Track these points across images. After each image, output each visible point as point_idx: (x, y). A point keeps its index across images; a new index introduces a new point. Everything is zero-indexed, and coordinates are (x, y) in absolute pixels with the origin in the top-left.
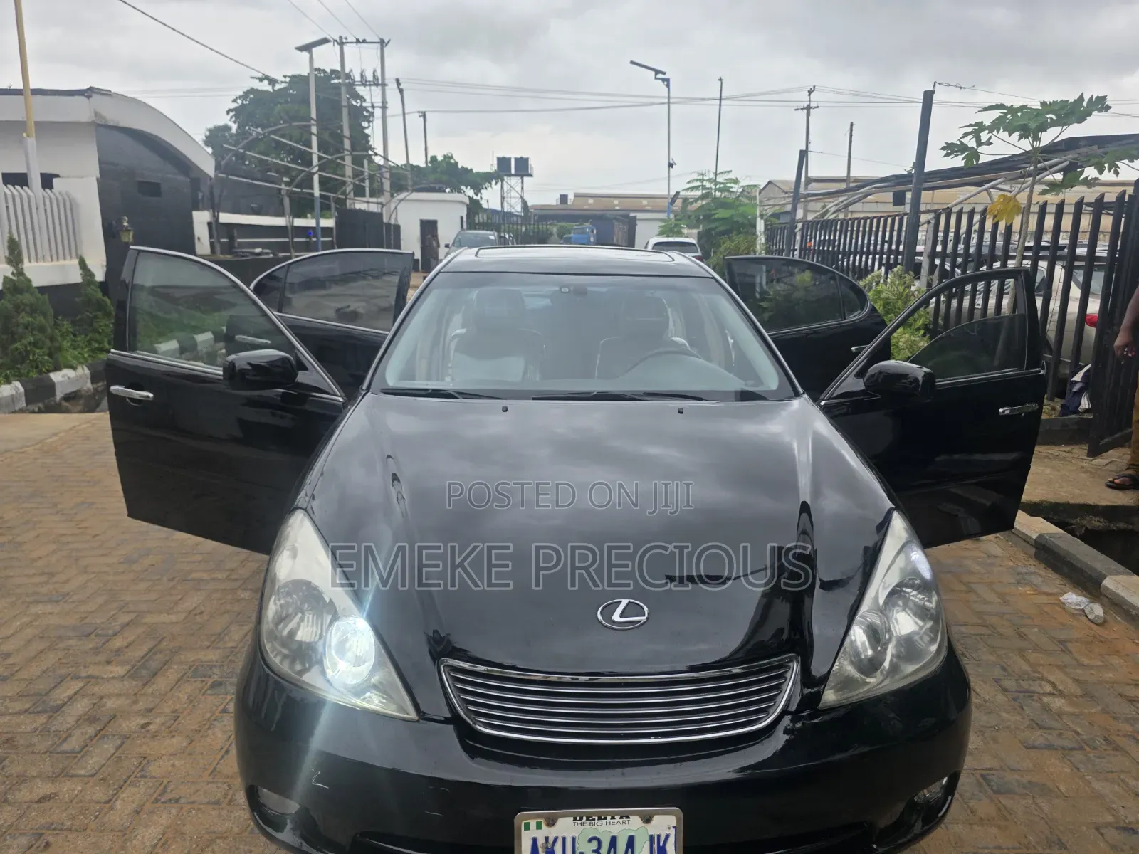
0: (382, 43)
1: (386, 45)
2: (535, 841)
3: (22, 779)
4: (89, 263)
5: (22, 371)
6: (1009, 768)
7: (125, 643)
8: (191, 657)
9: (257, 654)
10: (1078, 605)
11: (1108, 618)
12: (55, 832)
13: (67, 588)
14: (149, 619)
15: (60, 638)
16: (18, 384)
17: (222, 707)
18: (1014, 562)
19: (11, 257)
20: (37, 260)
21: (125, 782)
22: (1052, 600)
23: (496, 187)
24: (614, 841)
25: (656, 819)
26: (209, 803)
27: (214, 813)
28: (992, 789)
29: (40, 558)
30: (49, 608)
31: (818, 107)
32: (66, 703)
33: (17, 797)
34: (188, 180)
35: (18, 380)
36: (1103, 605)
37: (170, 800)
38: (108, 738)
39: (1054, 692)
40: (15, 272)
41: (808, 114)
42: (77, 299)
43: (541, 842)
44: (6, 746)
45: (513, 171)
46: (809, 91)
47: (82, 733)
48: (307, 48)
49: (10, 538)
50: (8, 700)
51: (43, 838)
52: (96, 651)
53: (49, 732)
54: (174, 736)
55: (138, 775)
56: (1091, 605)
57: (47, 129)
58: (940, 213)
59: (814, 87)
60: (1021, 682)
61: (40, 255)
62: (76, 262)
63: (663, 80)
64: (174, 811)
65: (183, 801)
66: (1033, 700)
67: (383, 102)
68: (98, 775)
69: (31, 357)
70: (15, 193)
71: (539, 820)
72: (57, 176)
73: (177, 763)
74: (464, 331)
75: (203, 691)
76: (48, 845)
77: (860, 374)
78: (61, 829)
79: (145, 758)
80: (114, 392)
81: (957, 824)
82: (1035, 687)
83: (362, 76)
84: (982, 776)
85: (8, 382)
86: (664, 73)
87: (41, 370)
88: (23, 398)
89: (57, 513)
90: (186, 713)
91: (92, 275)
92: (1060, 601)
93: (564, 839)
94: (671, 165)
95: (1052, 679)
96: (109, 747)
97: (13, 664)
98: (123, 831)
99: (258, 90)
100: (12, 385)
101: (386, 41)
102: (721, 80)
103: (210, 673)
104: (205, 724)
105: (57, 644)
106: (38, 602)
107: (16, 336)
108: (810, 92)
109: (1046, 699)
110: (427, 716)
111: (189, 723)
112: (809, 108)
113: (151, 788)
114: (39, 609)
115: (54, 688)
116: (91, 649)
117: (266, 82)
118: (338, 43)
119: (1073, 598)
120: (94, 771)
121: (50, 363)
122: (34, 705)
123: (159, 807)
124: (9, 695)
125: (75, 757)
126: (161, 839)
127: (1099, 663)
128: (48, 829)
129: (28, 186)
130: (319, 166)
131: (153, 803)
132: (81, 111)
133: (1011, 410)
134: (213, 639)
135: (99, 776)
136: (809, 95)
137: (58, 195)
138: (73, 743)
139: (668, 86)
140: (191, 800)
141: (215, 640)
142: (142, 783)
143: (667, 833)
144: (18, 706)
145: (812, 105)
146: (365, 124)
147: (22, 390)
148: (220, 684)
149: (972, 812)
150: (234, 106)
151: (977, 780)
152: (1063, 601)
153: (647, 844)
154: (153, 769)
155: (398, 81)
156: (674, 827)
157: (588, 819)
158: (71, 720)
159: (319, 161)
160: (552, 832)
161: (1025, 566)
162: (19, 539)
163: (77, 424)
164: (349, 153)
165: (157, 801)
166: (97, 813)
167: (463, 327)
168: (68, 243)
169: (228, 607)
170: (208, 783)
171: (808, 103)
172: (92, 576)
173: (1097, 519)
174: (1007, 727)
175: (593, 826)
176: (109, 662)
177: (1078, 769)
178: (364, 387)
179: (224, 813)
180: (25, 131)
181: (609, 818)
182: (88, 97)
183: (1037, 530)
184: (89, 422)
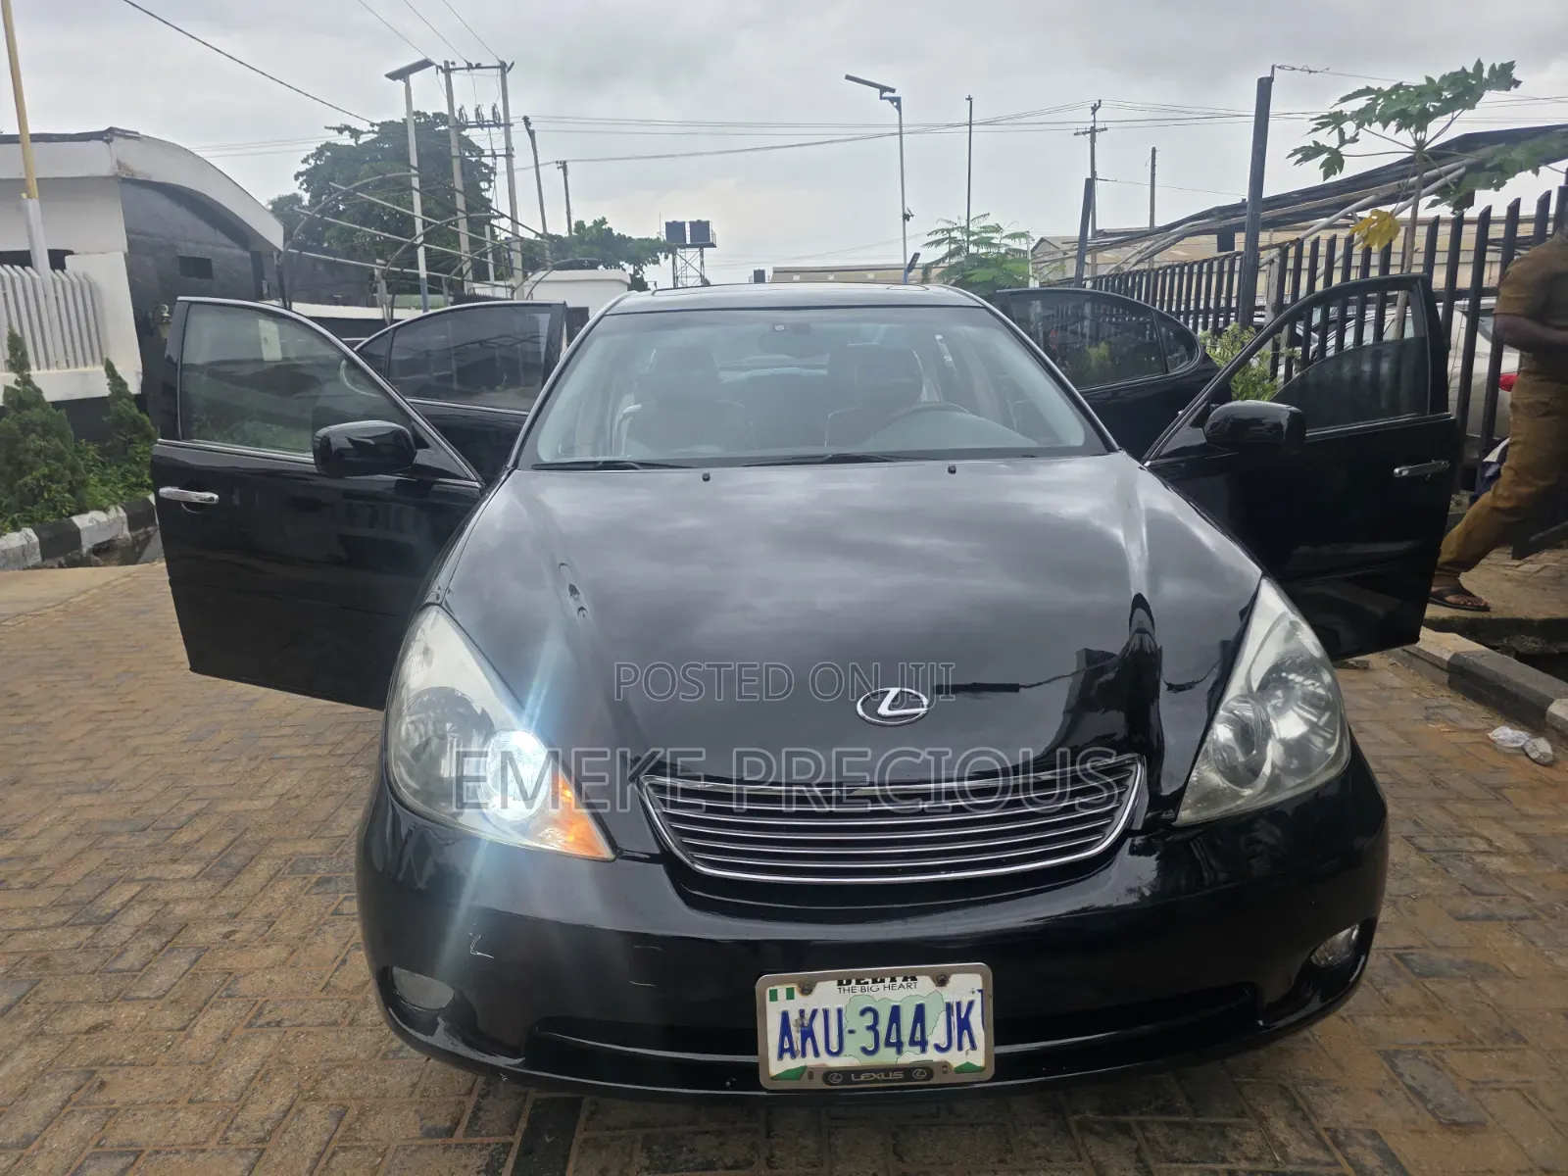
0: (504, 68)
1: (509, 69)
2: (785, 1016)
3: (64, 1006)
4: (119, 369)
5: (35, 515)
6: (1434, 945)
7: (196, 836)
8: (288, 849)
9: (385, 789)
10: (1513, 742)
11: (1559, 755)
12: (112, 1068)
13: (111, 774)
14: (226, 808)
15: (106, 834)
16: (29, 531)
17: (333, 907)
18: (1419, 694)
19: (13, 361)
20: (48, 367)
21: (205, 1004)
22: (1476, 738)
23: (666, 263)
24: (895, 1012)
25: (954, 979)
26: (321, 1025)
27: (332, 1036)
28: (1413, 972)
29: (72, 741)
30: (88, 799)
31: (1106, 129)
32: (119, 911)
33: (57, 1028)
34: (248, 254)
35: (30, 527)
36: (1550, 740)
37: (268, 1024)
38: (179, 952)
39: (1492, 850)
40: (19, 379)
41: (1093, 141)
42: (105, 419)
43: (794, 1017)
44: (39, 966)
45: (688, 241)
46: (1092, 108)
47: (142, 948)
48: (401, 75)
49: (30, 717)
50: (38, 912)
51: (96, 1076)
52: (155, 848)
53: (98, 947)
54: (268, 946)
55: (223, 995)
56: (1534, 740)
57: (56, 189)
58: (1287, 248)
59: (1100, 101)
60: (1443, 839)
61: (52, 360)
62: (101, 369)
63: (892, 100)
64: (274, 1037)
65: (287, 1023)
66: (1461, 860)
67: (507, 149)
68: (167, 996)
69: (46, 495)
70: (15, 274)
71: (789, 986)
72: (71, 253)
73: (275, 978)
74: (639, 406)
75: (306, 889)
76: (103, 1084)
77: (1199, 422)
78: (120, 1065)
79: (230, 974)
80: (165, 496)
81: (1368, 1016)
82: (1463, 844)
83: (478, 114)
84: (1398, 956)
85: (16, 528)
86: (893, 91)
87: (61, 512)
88: (38, 550)
89: (93, 685)
90: (283, 917)
91: (124, 385)
92: (1489, 738)
93: (826, 1012)
94: (906, 217)
95: (1485, 833)
96: (181, 962)
97: (44, 868)
98: (206, 1063)
99: (336, 144)
100: (22, 532)
101: (509, 65)
102: (970, 99)
103: (313, 868)
104: (312, 930)
105: (102, 842)
106: (73, 793)
107: (24, 467)
108: (1094, 109)
109: (1479, 859)
110: (626, 854)
111: (288, 929)
112: (1093, 131)
113: (241, 1009)
114: (76, 800)
115: (100, 894)
116: (149, 846)
117: (347, 133)
118: (443, 71)
119: (1506, 734)
120: (161, 993)
121: (73, 503)
122: (74, 916)
123: (255, 1032)
124: (40, 905)
125: (135, 976)
126: (259, 1071)
127: (1551, 812)
128: (102, 1064)
129: (31, 266)
130: (425, 235)
131: (246, 1027)
132: (99, 161)
133: (1410, 470)
134: (315, 827)
135: (170, 997)
136: (1094, 113)
137: (73, 277)
138: (132, 959)
139: (899, 107)
140: (299, 1021)
141: (318, 829)
142: (229, 1003)
143: (970, 999)
144: (52, 918)
145: (1098, 126)
146: (484, 185)
147: (35, 539)
148: (328, 880)
149: (1387, 1001)
150: (304, 167)
151: (1391, 962)
152: (1494, 738)
153: (943, 1016)
154: (244, 986)
155: (526, 119)
156: (979, 991)
157: (858, 982)
158: (126, 933)
159: (424, 228)
160: (807, 1003)
161: (1435, 697)
162: (43, 719)
163: (112, 578)
164: (464, 215)
165: (250, 1025)
166: (169, 1043)
167: (636, 403)
168: (90, 343)
169: (334, 788)
170: (320, 1000)
171: (1093, 125)
172: (145, 759)
173: (1530, 639)
174: (1428, 895)
175: (866, 993)
176: (174, 861)
177: (1533, 943)
178: (510, 465)
179: (344, 1035)
180: (26, 190)
181: (888, 980)
182: (108, 142)
183: (1449, 648)
184: (128, 576)
